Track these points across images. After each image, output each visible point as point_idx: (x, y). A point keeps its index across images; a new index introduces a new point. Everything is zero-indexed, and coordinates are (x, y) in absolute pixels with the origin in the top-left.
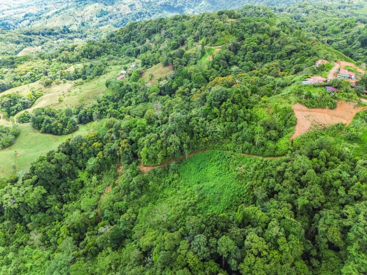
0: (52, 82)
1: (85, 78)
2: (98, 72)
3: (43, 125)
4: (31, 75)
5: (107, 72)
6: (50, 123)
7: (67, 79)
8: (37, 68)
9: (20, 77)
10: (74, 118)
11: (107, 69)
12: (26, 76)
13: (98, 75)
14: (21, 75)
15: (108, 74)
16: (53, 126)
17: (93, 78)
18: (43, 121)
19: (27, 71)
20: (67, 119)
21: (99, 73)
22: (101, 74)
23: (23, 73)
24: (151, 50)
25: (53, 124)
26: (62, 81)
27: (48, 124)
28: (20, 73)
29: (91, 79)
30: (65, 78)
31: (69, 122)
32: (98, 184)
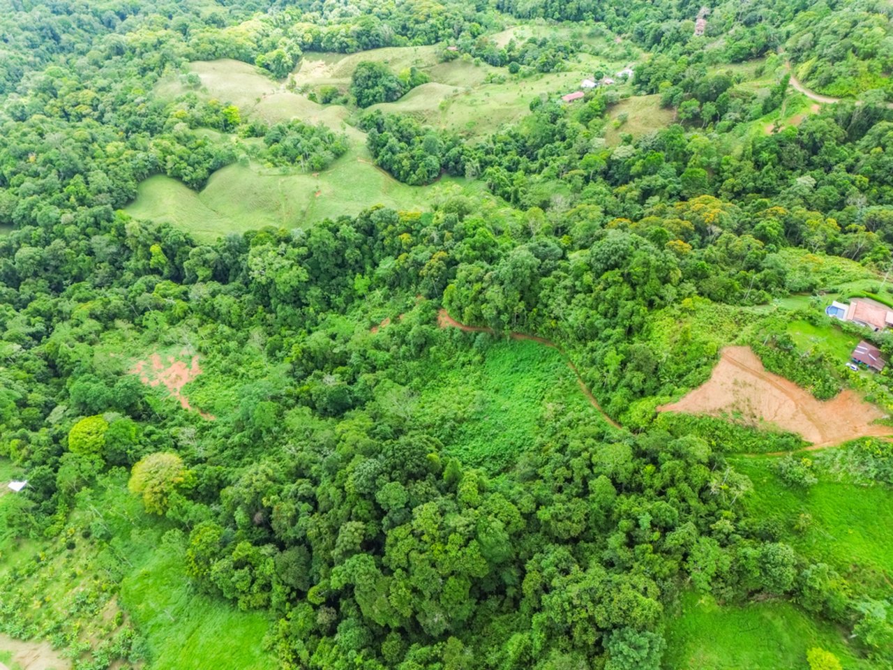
0: (456, 57)
1: (514, 71)
2: (545, 65)
3: (383, 151)
4: (432, 26)
5: (563, 70)
6: (394, 153)
7: (486, 60)
8: (449, 15)
9: (412, 25)
10: (434, 161)
11: (568, 64)
12: (422, 27)
13: (543, 71)
14: (417, 22)
15: (562, 74)
16: (395, 162)
17: (530, 74)
18: (385, 145)
19: (429, 16)
20: (423, 157)
21: (546, 68)
22: (548, 71)
23: (422, 18)
24: (685, 43)
25: (396, 157)
26: (473, 60)
27: (390, 153)
28: (415, 17)
29: (525, 76)
30: (482, 56)
31: (423, 164)
32: (381, 305)
